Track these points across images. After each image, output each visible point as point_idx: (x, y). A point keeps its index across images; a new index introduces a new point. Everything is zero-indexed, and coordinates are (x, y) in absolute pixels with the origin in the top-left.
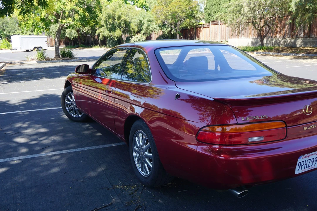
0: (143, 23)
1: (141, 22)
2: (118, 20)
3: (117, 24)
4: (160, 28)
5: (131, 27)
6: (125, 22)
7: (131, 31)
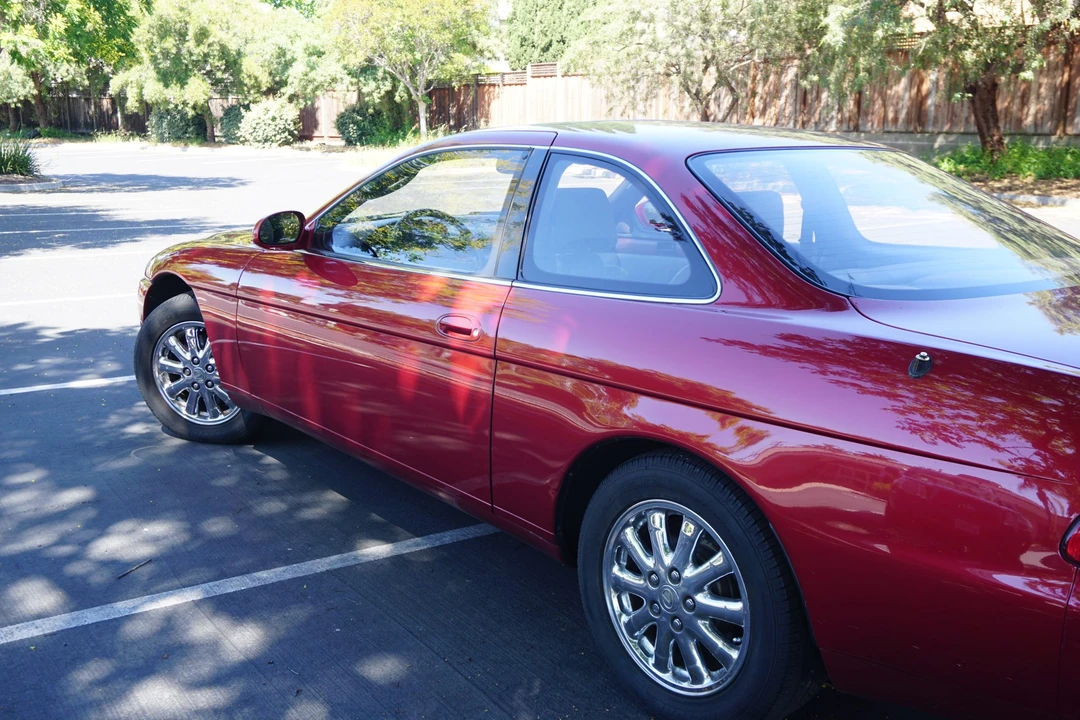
0: (288, 57)
1: (282, 53)
2: (199, 42)
3: (194, 58)
4: (354, 80)
5: (245, 70)
6: (224, 52)
7: (246, 85)
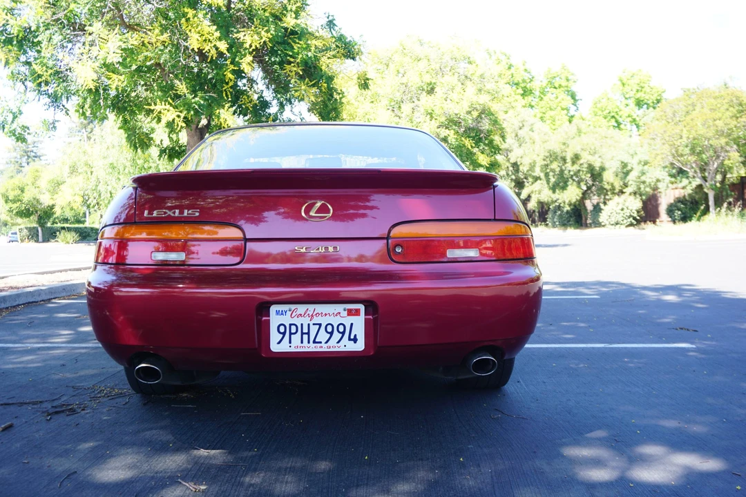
0: (629, 168)
1: (625, 165)
2: (573, 163)
3: (572, 173)
4: (673, 179)
5: (604, 179)
6: (591, 168)
7: (605, 189)
